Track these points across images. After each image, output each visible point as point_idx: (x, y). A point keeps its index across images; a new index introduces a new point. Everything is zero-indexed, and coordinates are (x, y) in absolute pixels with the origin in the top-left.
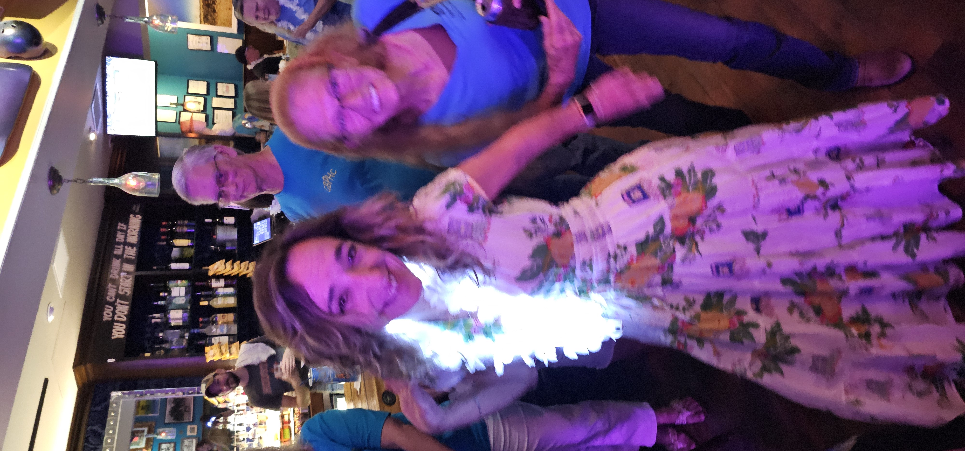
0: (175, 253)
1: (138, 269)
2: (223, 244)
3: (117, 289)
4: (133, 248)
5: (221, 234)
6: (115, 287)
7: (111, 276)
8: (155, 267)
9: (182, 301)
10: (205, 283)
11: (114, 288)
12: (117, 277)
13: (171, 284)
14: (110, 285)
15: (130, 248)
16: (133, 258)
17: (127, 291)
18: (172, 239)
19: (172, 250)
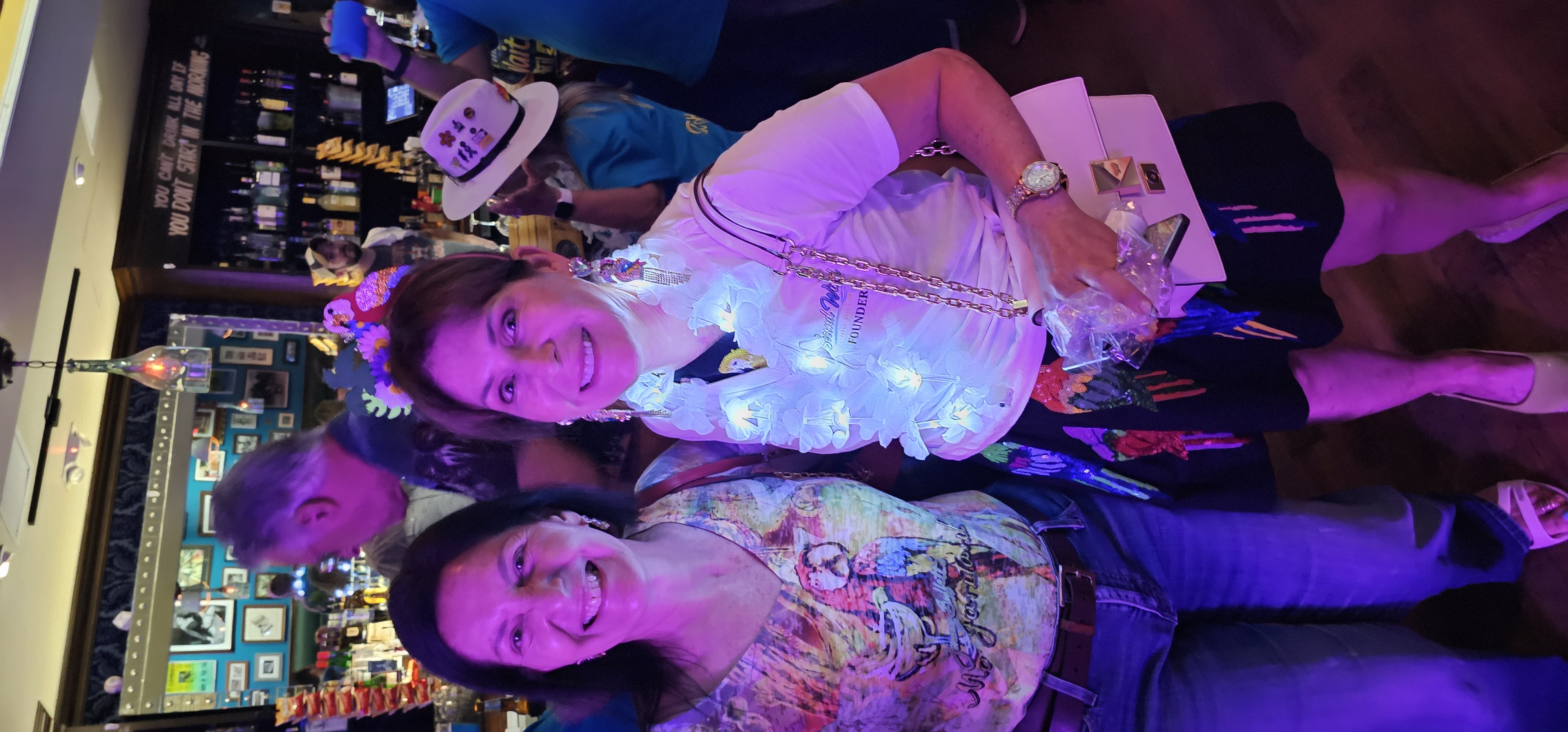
0: (263, 120)
1: (205, 135)
2: (338, 114)
3: (175, 163)
4: (197, 104)
5: (336, 99)
6: (171, 159)
7: (164, 142)
8: (232, 138)
9: (275, 193)
10: (311, 172)
11: (169, 161)
12: (173, 145)
13: (259, 165)
14: (163, 155)
15: (192, 103)
16: (198, 118)
17: (189, 168)
18: (259, 97)
19: (258, 115)
